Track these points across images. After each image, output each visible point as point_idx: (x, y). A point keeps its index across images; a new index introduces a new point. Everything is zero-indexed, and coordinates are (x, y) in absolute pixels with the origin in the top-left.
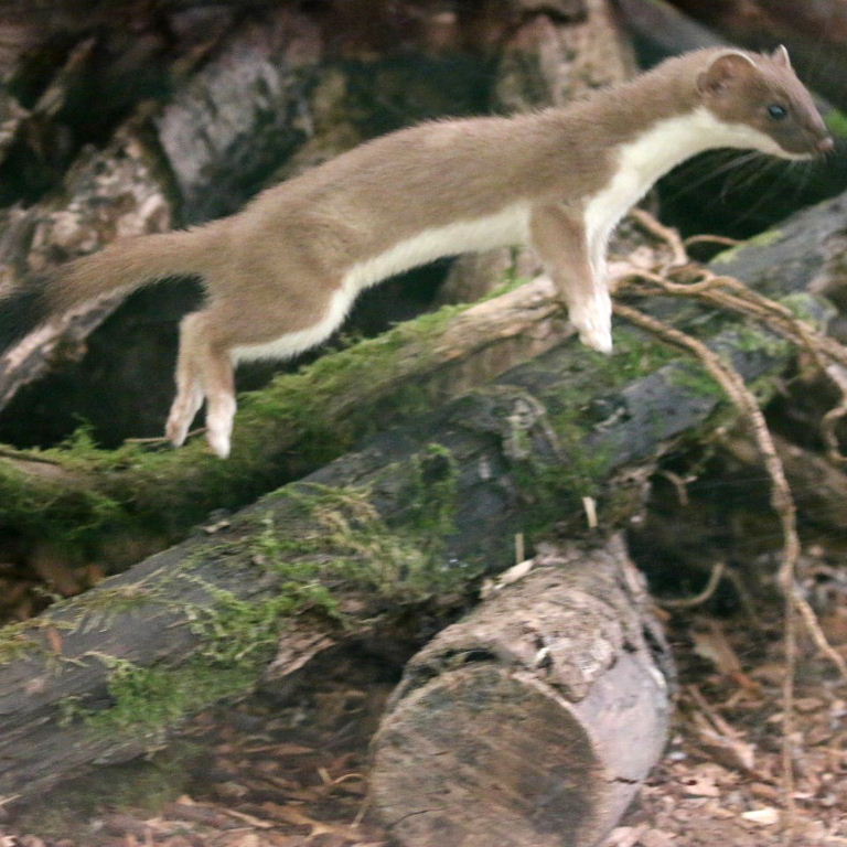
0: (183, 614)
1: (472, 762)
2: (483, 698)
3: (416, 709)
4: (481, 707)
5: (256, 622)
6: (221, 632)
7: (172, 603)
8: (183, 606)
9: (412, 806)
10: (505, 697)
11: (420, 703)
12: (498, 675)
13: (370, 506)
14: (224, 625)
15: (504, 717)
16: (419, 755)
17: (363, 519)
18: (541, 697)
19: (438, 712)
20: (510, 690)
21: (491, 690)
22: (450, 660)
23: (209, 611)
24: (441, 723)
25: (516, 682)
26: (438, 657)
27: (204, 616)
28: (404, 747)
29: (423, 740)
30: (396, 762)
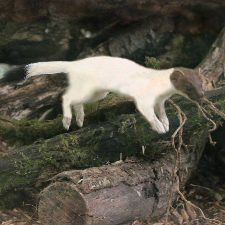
0: (14, 162)
1: (59, 206)
2: (62, 190)
3: (48, 191)
4: (61, 192)
5: (32, 166)
6: (22, 167)
7: (12, 159)
8: (14, 160)
9: (45, 216)
10: (67, 190)
11: (49, 189)
12: (67, 184)
13: (77, 141)
14: (23, 165)
15: (66, 195)
16: (47, 203)
17: (73, 144)
18: (75, 191)
19: (52, 192)
20: (68, 188)
21: (64, 188)
22: (58, 179)
23: (20, 161)
24: (52, 195)
25: (70, 187)
26: (56, 178)
27: (18, 163)
28: (44, 200)
29: (48, 199)
30: (42, 204)
